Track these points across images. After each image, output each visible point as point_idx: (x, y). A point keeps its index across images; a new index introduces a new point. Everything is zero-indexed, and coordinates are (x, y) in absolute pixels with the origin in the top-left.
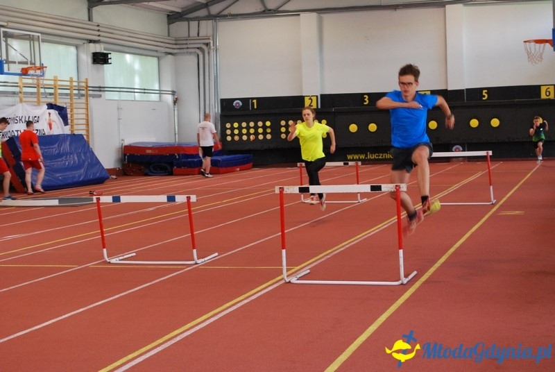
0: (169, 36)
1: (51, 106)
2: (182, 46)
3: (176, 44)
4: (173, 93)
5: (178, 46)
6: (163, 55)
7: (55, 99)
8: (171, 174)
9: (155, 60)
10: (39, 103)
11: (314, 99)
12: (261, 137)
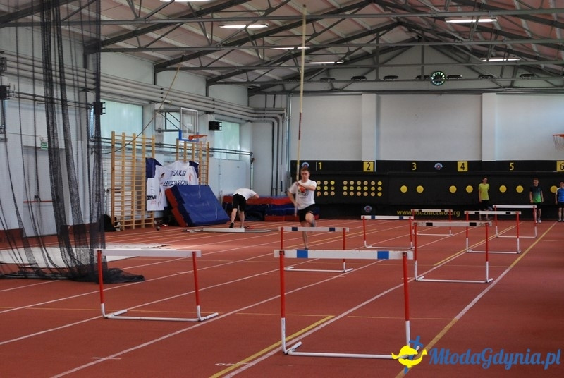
0: (248, 106)
1: (192, 163)
2: (259, 115)
3: (255, 113)
4: (251, 154)
5: (256, 115)
6: (244, 122)
7: (193, 158)
8: (263, 220)
9: (238, 125)
10: (185, 161)
11: (372, 164)
12: (326, 194)
